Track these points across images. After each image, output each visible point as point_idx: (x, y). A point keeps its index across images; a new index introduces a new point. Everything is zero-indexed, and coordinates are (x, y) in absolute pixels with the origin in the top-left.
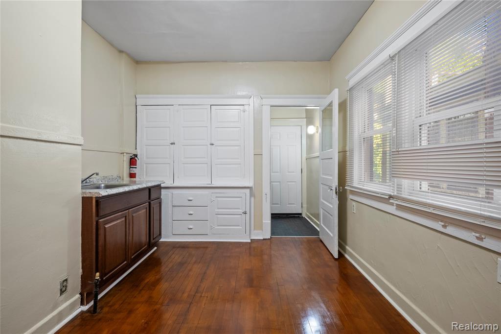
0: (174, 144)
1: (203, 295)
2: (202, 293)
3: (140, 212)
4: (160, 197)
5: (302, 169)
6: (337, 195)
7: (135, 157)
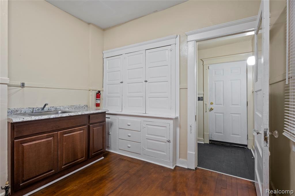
0: (123, 82)
4: (105, 121)
5: (247, 102)
6: (267, 142)
7: (99, 92)
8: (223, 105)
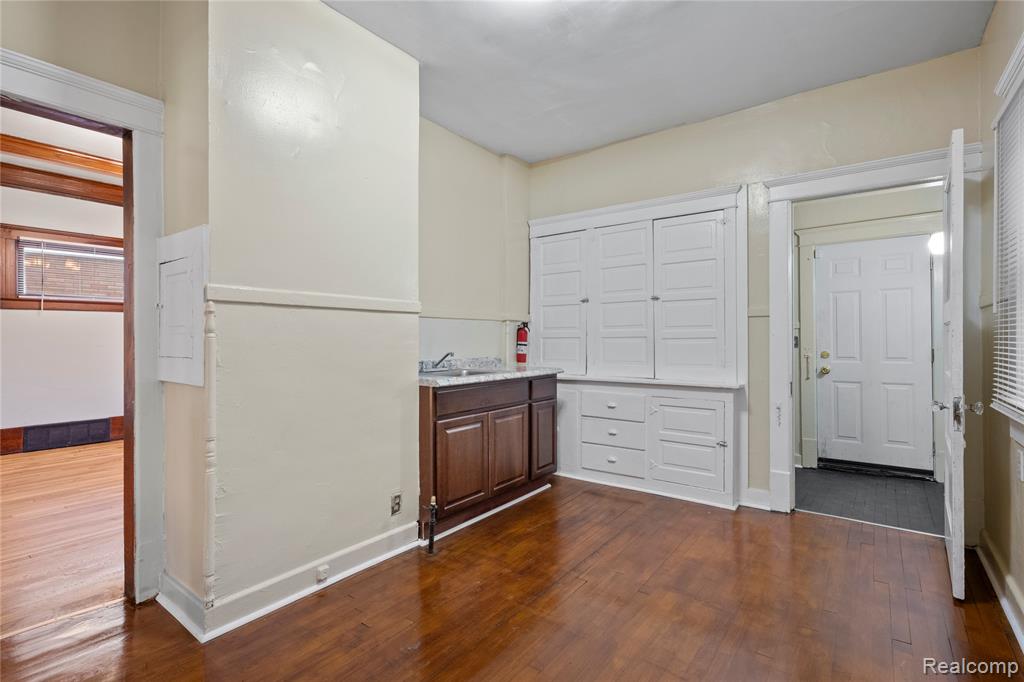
0: (588, 301)
1: (581, 577)
2: (583, 572)
3: (510, 419)
4: (553, 397)
5: (933, 350)
6: (959, 422)
7: (525, 324)
8: (861, 360)
